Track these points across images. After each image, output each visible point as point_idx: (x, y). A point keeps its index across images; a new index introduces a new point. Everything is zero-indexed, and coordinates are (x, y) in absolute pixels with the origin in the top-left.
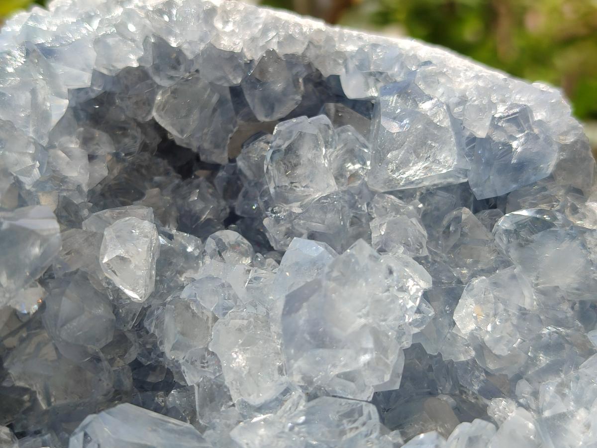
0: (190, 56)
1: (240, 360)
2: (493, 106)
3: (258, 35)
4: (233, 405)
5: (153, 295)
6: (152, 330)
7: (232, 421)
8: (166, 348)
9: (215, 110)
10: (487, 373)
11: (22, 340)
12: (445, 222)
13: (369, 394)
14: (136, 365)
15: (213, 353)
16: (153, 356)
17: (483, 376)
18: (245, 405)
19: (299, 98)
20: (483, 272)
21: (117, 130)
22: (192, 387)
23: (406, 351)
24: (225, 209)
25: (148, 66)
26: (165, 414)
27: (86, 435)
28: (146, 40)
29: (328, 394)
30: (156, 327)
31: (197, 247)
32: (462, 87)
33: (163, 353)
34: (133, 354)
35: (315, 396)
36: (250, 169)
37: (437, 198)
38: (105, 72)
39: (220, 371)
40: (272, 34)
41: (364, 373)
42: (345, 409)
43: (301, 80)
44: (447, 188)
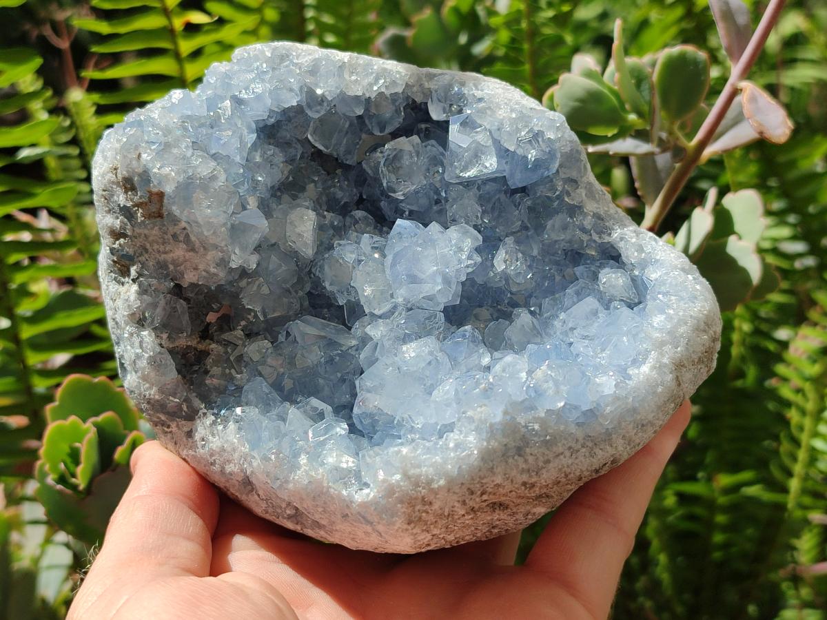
0: (330, 99)
1: (368, 291)
2: (518, 130)
3: (373, 82)
4: (366, 315)
5: (316, 253)
6: (317, 274)
7: (366, 324)
8: (327, 285)
9: (347, 133)
10: (511, 293)
11: (248, 284)
12: (493, 200)
13: (442, 307)
14: (309, 294)
15: (353, 287)
16: (319, 289)
17: (509, 295)
18: (372, 315)
19: (401, 120)
20: (513, 233)
21: (284, 145)
22: (343, 306)
23: (463, 284)
24: (356, 195)
25: (304, 104)
26: (329, 321)
27: (287, 332)
28: (301, 89)
29: (419, 308)
30: (319, 272)
31: (340, 221)
32: (501, 117)
33: (325, 288)
34: (308, 288)
35: (411, 309)
36: (371, 169)
37: (488, 187)
38: (276, 110)
39: (358, 296)
40: (381, 81)
41: (437, 296)
42: (427, 315)
43: (402, 109)
44: (494, 180)
